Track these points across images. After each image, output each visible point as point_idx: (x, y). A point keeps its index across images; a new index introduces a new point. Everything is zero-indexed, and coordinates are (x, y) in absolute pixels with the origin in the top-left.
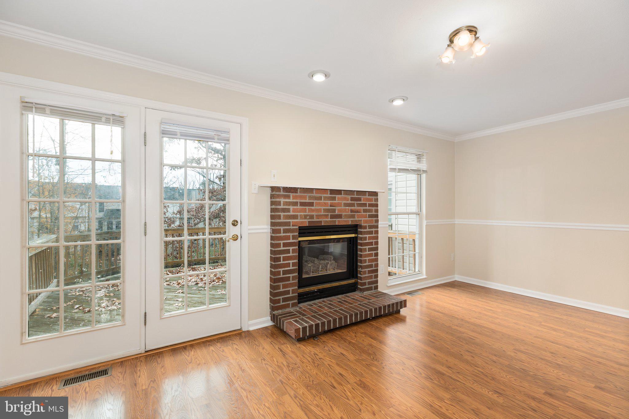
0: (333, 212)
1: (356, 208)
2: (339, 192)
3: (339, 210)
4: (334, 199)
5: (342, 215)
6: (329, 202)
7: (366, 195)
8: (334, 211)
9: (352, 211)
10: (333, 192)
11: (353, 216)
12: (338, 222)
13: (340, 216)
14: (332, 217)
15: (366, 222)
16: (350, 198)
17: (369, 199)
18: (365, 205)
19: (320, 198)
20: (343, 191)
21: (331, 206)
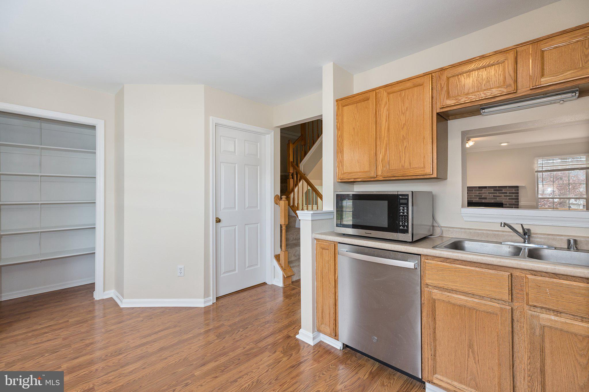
0: (480, 196)
1: (498, 195)
2: (485, 187)
3: (484, 196)
4: (482, 190)
5: (487, 198)
6: (478, 192)
7: (507, 188)
8: (482, 196)
9: (494, 196)
10: (480, 187)
11: (496, 199)
12: (483, 201)
13: (485, 198)
14: (479, 198)
15: (507, 202)
16: (493, 190)
17: (509, 190)
18: (506, 193)
19: (472, 191)
20: (487, 187)
21: (479, 194)
